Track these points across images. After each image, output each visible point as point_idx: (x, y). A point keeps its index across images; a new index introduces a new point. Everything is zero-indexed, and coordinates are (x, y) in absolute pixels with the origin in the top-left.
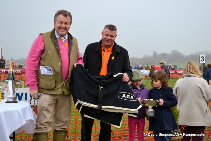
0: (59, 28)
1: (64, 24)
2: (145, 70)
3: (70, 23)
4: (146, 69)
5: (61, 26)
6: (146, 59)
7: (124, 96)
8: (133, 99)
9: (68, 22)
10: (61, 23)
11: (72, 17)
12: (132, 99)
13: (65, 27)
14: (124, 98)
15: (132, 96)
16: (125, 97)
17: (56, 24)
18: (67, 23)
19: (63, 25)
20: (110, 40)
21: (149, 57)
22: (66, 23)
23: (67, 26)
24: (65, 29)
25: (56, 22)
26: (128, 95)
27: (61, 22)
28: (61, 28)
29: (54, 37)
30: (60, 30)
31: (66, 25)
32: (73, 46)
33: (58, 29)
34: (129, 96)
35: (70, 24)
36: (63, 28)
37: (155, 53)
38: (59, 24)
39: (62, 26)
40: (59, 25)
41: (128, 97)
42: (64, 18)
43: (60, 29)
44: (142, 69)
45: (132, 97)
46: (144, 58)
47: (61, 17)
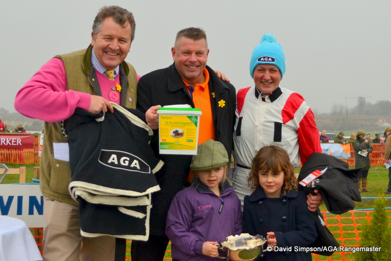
0: (105, 50)
1: (116, 41)
2: (335, 144)
3: (130, 38)
4: (336, 142)
5: (108, 46)
6: (339, 115)
7: (113, 159)
8: (139, 168)
9: (127, 36)
10: (110, 38)
11: (135, 25)
12: (135, 168)
13: (118, 48)
14: (112, 164)
15: (135, 161)
16: (116, 163)
17: (97, 40)
18: (123, 38)
19: (115, 45)
20: (198, 64)
21: (347, 111)
22: (121, 40)
23: (124, 46)
24: (118, 52)
25: (98, 35)
26: (124, 158)
27: (109, 36)
28: (108, 50)
29: (92, 71)
30: (105, 54)
31: (120, 44)
32: (130, 90)
33: (101, 52)
34: (128, 159)
35: (129, 42)
36: (113, 51)
37: (362, 102)
38: (104, 40)
39: (110, 46)
40: (104, 43)
41: (124, 161)
42: (117, 26)
43: (106, 52)
44: (327, 142)
45: (135, 164)
46: (334, 114)
47: (110, 24)
